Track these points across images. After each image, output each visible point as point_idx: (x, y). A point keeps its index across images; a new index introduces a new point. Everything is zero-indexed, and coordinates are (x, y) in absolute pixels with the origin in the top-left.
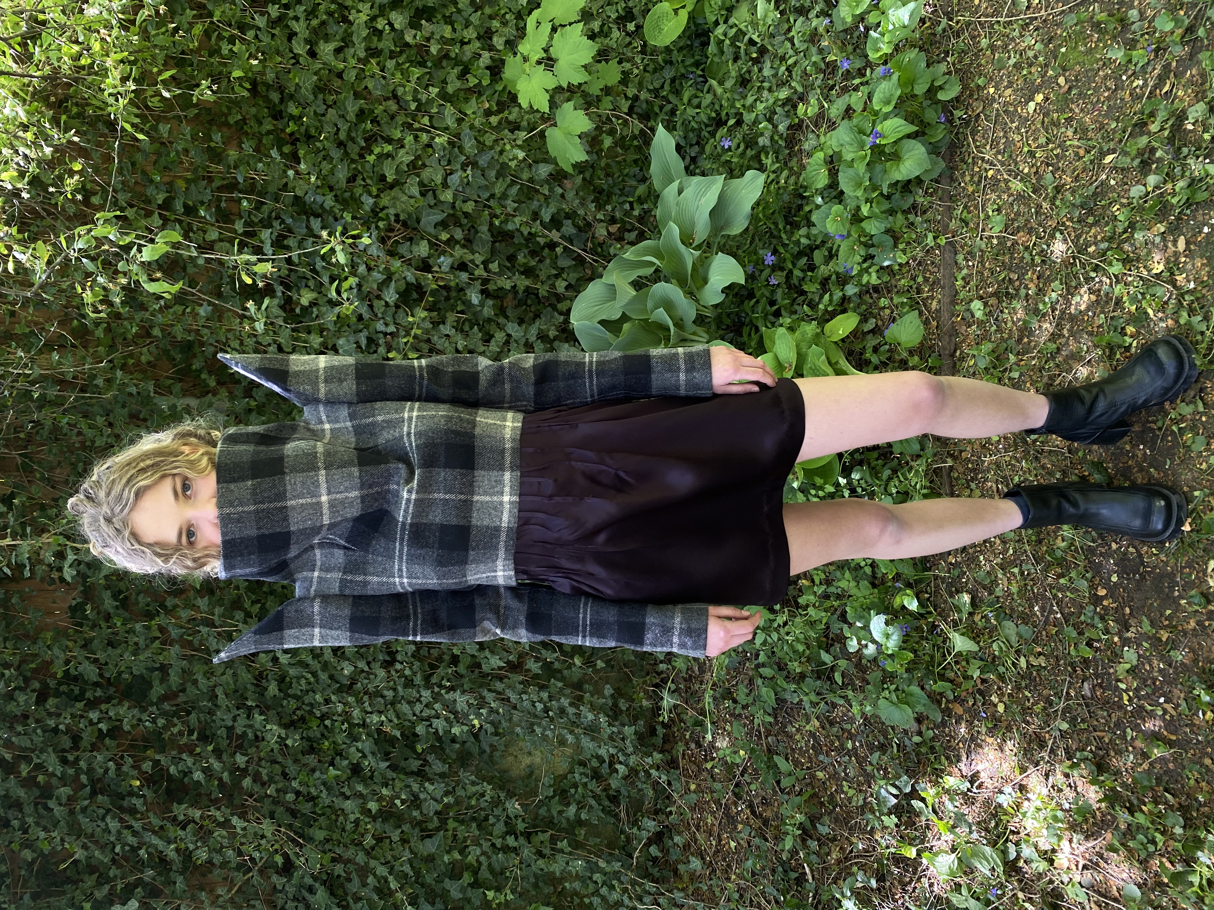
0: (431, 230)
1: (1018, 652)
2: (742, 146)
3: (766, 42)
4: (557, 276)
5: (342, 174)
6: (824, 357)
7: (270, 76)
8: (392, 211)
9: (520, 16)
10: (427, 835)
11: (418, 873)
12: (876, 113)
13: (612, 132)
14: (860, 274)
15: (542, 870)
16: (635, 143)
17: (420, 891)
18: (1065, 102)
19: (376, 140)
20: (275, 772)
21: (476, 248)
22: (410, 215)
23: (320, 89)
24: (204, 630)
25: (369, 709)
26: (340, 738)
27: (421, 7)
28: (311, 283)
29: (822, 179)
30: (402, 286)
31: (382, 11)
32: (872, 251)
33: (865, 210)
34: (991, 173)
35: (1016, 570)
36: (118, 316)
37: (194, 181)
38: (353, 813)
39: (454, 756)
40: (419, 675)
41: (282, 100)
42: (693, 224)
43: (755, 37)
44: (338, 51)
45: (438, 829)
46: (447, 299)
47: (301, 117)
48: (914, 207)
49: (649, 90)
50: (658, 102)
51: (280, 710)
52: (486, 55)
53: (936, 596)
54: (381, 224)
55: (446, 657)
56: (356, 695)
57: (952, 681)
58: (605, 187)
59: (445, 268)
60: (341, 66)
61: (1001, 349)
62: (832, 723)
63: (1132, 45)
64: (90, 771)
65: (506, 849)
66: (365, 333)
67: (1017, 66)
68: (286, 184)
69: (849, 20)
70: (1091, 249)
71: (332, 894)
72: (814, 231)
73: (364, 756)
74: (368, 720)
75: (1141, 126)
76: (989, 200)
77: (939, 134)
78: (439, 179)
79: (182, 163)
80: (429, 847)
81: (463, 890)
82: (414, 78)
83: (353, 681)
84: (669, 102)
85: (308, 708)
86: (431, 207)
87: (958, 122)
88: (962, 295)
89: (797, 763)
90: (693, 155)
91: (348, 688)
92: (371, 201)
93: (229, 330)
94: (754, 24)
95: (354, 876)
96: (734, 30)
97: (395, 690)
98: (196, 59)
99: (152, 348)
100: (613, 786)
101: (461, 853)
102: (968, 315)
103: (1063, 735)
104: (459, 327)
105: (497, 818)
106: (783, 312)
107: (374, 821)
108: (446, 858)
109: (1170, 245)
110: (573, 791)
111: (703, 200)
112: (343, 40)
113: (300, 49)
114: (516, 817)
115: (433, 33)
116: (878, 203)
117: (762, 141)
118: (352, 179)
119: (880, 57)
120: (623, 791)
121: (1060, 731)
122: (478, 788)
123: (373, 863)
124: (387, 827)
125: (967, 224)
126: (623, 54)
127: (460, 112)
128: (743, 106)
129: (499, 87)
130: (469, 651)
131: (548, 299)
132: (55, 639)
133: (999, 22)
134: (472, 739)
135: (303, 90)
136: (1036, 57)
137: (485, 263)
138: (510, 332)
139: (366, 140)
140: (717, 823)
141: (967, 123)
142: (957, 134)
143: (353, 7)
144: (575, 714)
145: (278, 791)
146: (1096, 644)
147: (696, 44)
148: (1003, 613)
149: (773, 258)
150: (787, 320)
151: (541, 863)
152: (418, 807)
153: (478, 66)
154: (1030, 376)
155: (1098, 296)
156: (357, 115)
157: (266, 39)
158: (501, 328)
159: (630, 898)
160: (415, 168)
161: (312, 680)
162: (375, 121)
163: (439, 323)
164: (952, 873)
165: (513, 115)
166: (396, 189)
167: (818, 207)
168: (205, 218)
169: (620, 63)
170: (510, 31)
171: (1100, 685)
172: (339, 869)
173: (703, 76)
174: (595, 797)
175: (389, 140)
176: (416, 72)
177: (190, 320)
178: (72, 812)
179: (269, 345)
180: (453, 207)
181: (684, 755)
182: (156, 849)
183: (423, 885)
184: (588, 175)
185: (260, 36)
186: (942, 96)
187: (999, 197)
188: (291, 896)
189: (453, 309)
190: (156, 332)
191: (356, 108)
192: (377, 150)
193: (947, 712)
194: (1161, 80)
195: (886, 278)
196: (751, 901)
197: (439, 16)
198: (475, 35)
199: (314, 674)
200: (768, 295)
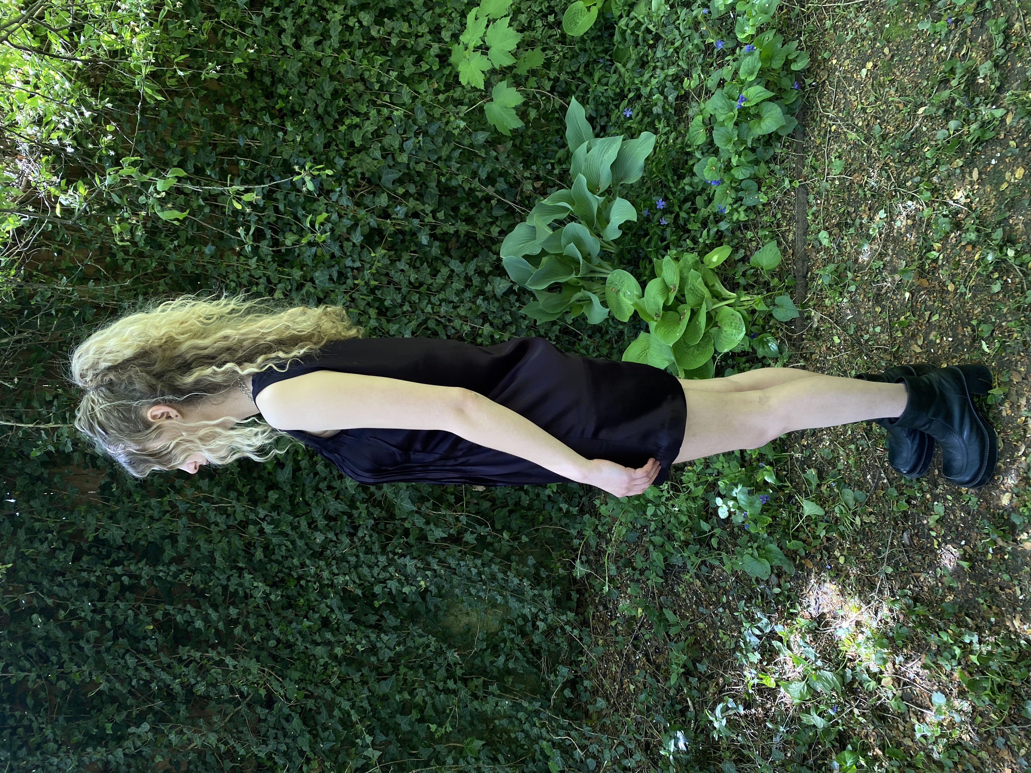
0: (390, 186)
1: (854, 514)
2: (640, 115)
3: (658, 31)
4: (492, 223)
5: (319, 141)
6: (700, 279)
7: (264, 64)
8: (359, 170)
9: (464, 15)
10: (382, 677)
11: (374, 710)
12: (743, 82)
13: (537, 106)
14: (731, 213)
15: (476, 709)
16: (556, 115)
17: (375, 723)
18: (889, 67)
19: (347, 114)
20: (260, 623)
21: (426, 200)
22: (373, 173)
23: (303, 74)
24: (204, 505)
25: (336, 571)
26: (313, 596)
27: (384, 8)
28: (294, 228)
29: (701, 138)
30: (367, 230)
31: (353, 11)
32: (740, 194)
33: (734, 161)
34: (834, 128)
35: (853, 447)
36: (141, 254)
37: (202, 147)
38: (322, 658)
39: (405, 613)
40: (377, 544)
41: (273, 83)
42: (599, 176)
43: (651, 27)
44: (318, 43)
45: (391, 673)
46: (403, 241)
47: (287, 96)
48: (774, 158)
49: (567, 73)
50: (575, 82)
51: (264, 572)
52: (436, 46)
53: (791, 473)
54: (350, 181)
55: (399, 531)
56: (326, 559)
57: (804, 542)
58: (532, 151)
59: (401, 215)
60: (320, 54)
61: (841, 269)
62: (710, 583)
63: (938, 18)
64: (113, 618)
65: (447, 691)
66: (337, 268)
67: (853, 41)
68: (275, 149)
69: (722, 8)
70: (909, 184)
71: (305, 724)
72: (696, 180)
73: (332, 611)
74: (335, 581)
75: (945, 82)
76: (833, 149)
77: (792, 97)
78: (396, 145)
79: (194, 134)
80: (384, 688)
81: (411, 724)
82: (377, 64)
83: (324, 547)
84: (584, 82)
85: (287, 571)
86: (390, 167)
87: (808, 88)
88: (812, 228)
89: (683, 617)
90: (602, 124)
91: (318, 555)
92: (342, 162)
93: (228, 266)
94: (649, 16)
95: (323, 710)
96: (634, 21)
97: (357, 556)
98: (206, 51)
99: (168, 280)
100: (536, 642)
101: (410, 694)
102: (816, 243)
103: (888, 577)
104: (412, 264)
105: (440, 665)
106: (671, 246)
107: (340, 664)
108: (398, 697)
109: (967, 176)
110: (502, 645)
111: (606, 156)
112: (322, 35)
113: (287, 41)
114: (455, 664)
115: (393, 29)
116: (746, 155)
117: (657, 110)
118: (327, 145)
119: (747, 38)
120: (544, 645)
121: (886, 574)
122: (424, 639)
123: (338, 699)
124: (350, 670)
125: (816, 170)
126: (547, 44)
127: (415, 91)
128: (641, 82)
129: (447, 71)
130: (418, 525)
131: (484, 242)
132: (87, 512)
133: (839, 7)
134: (420, 600)
135: (290, 74)
136: (867, 33)
137: (434, 212)
138: (452, 267)
139: (339, 114)
140: (619, 671)
141: (816, 88)
142: (808, 98)
143: (330, 9)
144: (503, 579)
145: (263, 639)
146: (914, 502)
147: (606, 35)
148: (842, 483)
149: (664, 203)
150: (673, 252)
151: (476, 703)
152: (375, 654)
153: (430, 55)
154: (864, 289)
155: (914, 220)
156: (332, 95)
157: (261, 34)
158: (446, 264)
159: (548, 732)
160: (378, 136)
161: (291, 547)
162: (346, 99)
163: (395, 261)
164: (802, 698)
165: (457, 93)
166: (363, 153)
167: (699, 160)
168: (210, 176)
169: (544, 50)
170: (455, 26)
171: (916, 534)
172: (310, 704)
173: (611, 60)
174: (521, 650)
175: (357, 114)
176: (380, 60)
177: (197, 257)
178: (98, 652)
179: (260, 278)
180: (408, 168)
181: (593, 616)
182: (165, 683)
183: (379, 720)
184: (518, 142)
185: (256, 32)
186: (795, 67)
187: (840, 146)
188: (271, 725)
189: (407, 249)
190: (171, 267)
191: (331, 88)
192: (347, 122)
193: (801, 567)
194: (960, 45)
195: (752, 216)
196: (646, 733)
197: (399, 16)
198: (427, 30)
199: (293, 542)
200: (659, 233)
